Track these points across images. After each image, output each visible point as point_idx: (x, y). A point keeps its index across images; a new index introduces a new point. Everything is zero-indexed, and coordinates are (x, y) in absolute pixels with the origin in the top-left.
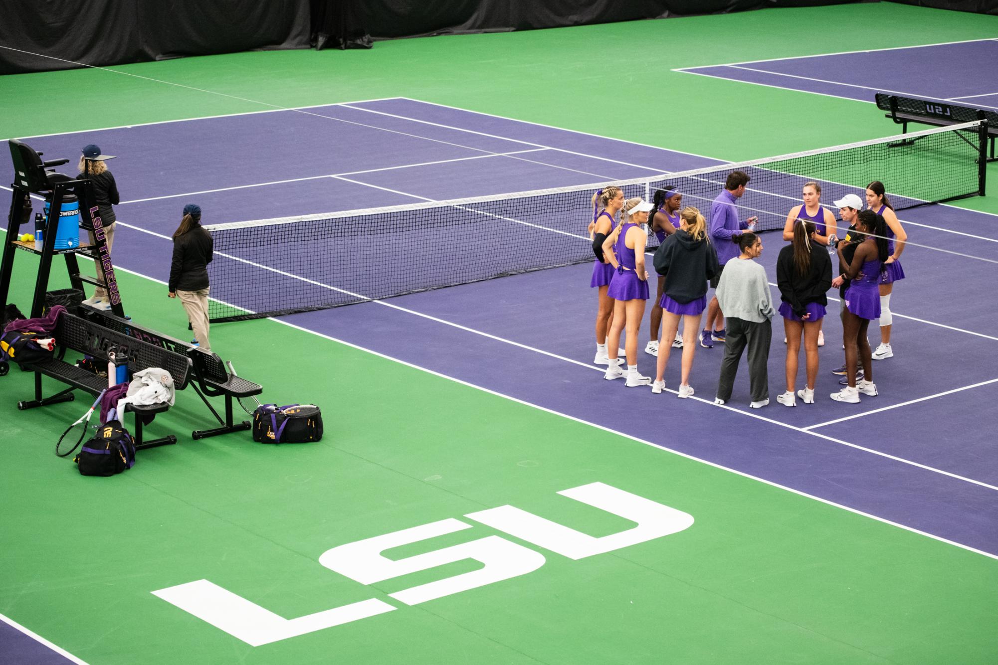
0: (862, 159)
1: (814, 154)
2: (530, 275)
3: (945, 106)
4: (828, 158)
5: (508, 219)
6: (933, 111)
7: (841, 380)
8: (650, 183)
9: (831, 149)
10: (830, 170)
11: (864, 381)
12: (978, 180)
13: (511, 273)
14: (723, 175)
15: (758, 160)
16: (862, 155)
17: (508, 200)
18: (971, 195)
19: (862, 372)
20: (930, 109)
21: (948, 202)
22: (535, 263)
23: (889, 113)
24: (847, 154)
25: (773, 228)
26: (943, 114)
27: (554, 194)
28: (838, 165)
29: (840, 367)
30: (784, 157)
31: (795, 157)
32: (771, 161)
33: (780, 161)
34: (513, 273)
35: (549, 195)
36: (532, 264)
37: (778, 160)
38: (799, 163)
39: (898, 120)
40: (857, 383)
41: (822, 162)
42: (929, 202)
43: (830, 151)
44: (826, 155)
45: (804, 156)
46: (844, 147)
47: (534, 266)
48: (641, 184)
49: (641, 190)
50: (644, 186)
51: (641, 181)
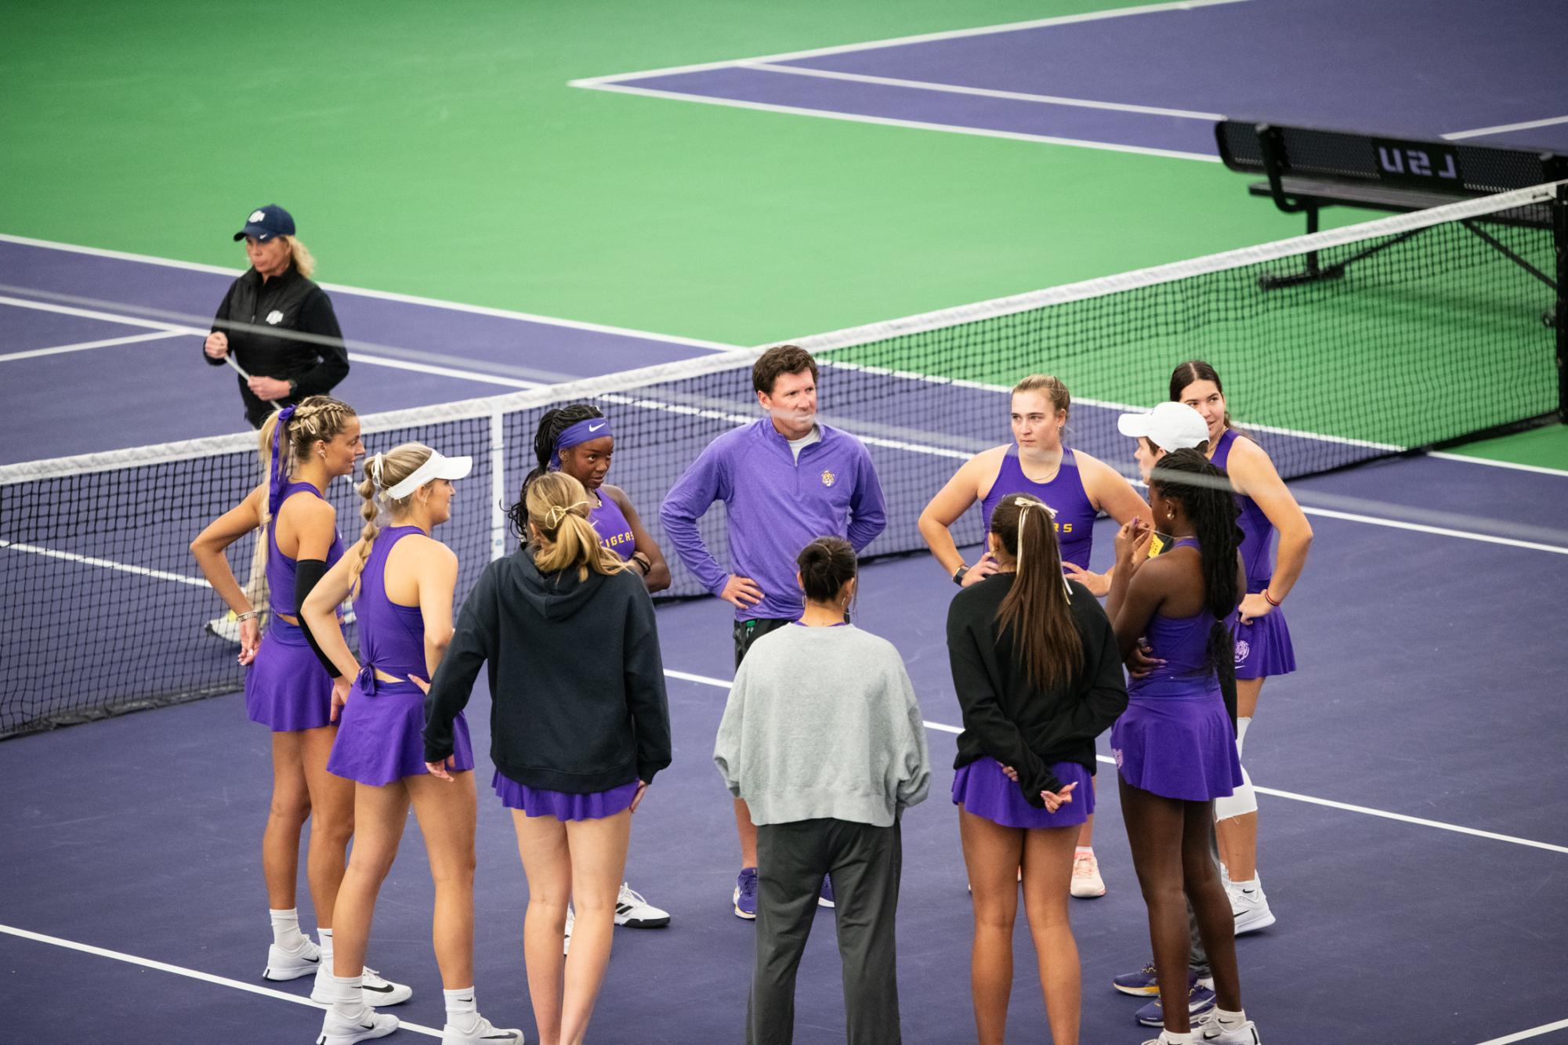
0: (1179, 317)
2: (122, 724)
3: (1438, 151)
4: (1071, 319)
5: (23, 547)
6: (1400, 168)
7: (1140, 1011)
8: (504, 415)
10: (1079, 358)
11: (1217, 1012)
12: (1554, 373)
13: (59, 720)
14: (737, 383)
15: (847, 331)
16: (1179, 307)
17: (41, 482)
18: (1536, 422)
19: (1209, 983)
20: (1392, 162)
21: (1461, 449)
22: (139, 686)
23: (1261, 180)
24: (1132, 305)
25: (904, 549)
26: (1435, 173)
27: (195, 460)
28: (1105, 342)
29: (1140, 971)
30: (931, 321)
31: (965, 320)
32: (890, 335)
33: (918, 334)
34: (68, 719)
35: (176, 463)
36: (130, 689)
37: (913, 331)
38: (979, 339)
39: (1291, 202)
40: (1192, 1019)
41: (1053, 332)
42: (1399, 449)
43: (1078, 297)
44: (1063, 310)
45: (995, 314)
46: (1121, 282)
47: (136, 696)
48: (480, 420)
49: (476, 438)
50: (488, 429)
51: (483, 409)
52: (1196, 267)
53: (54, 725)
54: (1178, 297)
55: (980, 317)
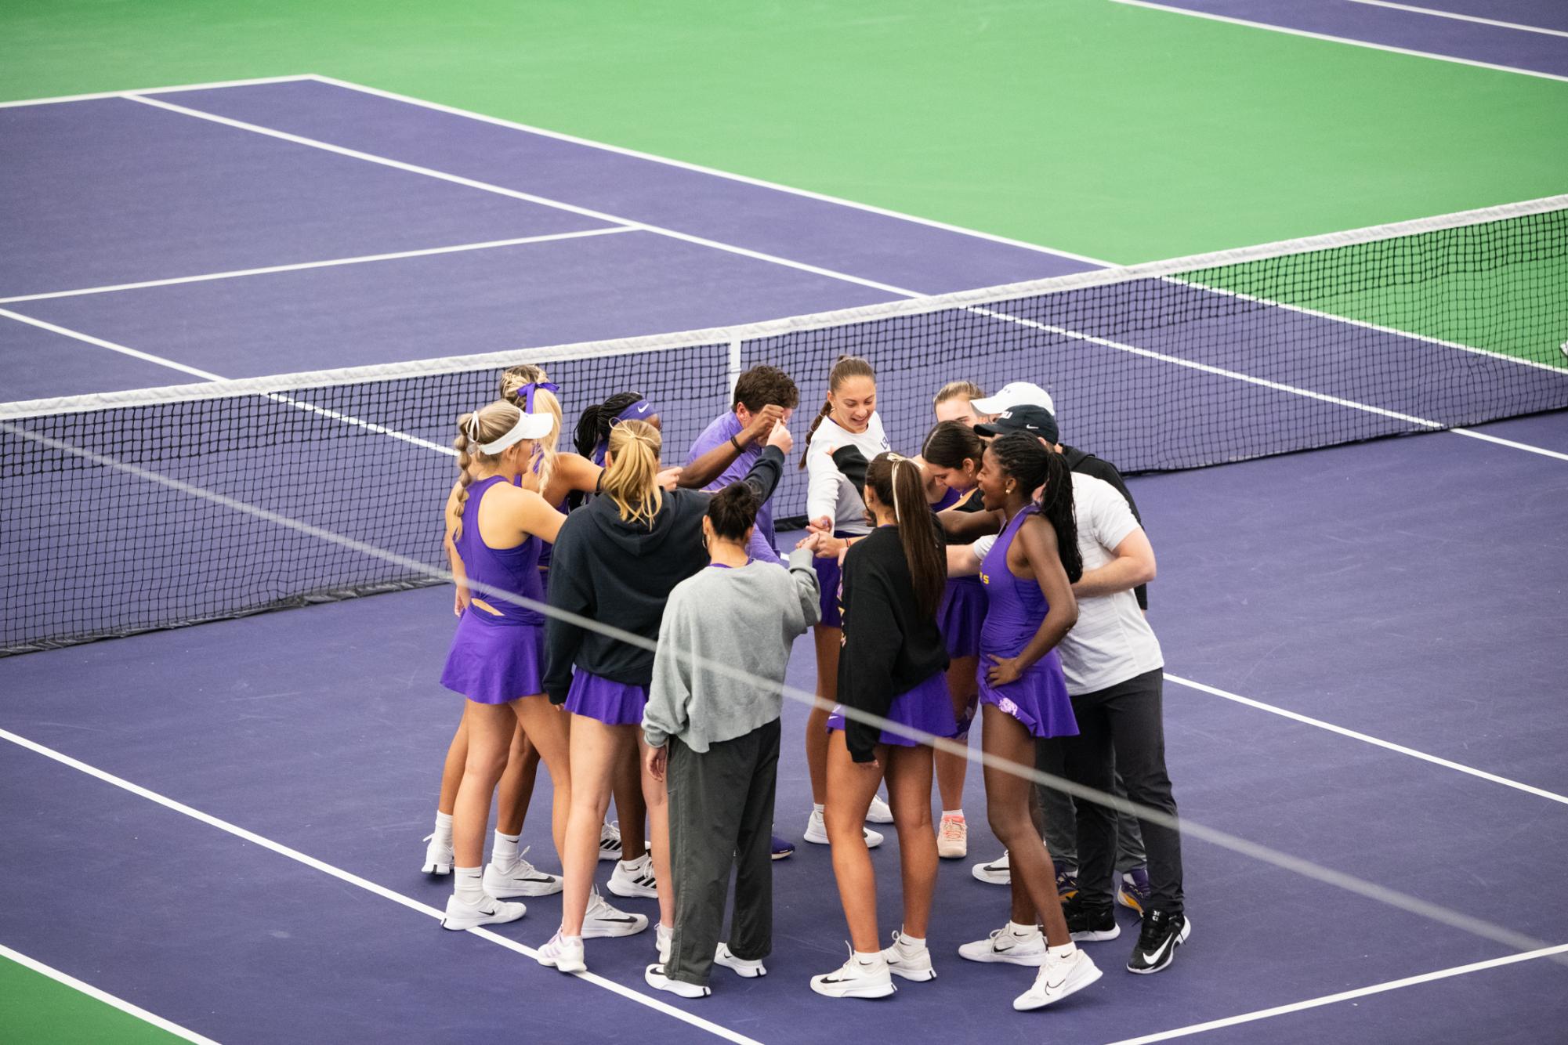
0: (1416, 268)
1: (1262, 257)
8: (742, 342)
9: (1315, 243)
11: (1011, 926)
13: (311, 598)
25: (1134, 469)
28: (1341, 289)
34: (319, 598)
46: (1359, 236)
47: (386, 579)
48: (719, 346)
49: (714, 362)
50: (727, 355)
51: (722, 337)
52: (1435, 224)
53: (306, 603)
54: (1416, 250)
55: (1216, 265)
